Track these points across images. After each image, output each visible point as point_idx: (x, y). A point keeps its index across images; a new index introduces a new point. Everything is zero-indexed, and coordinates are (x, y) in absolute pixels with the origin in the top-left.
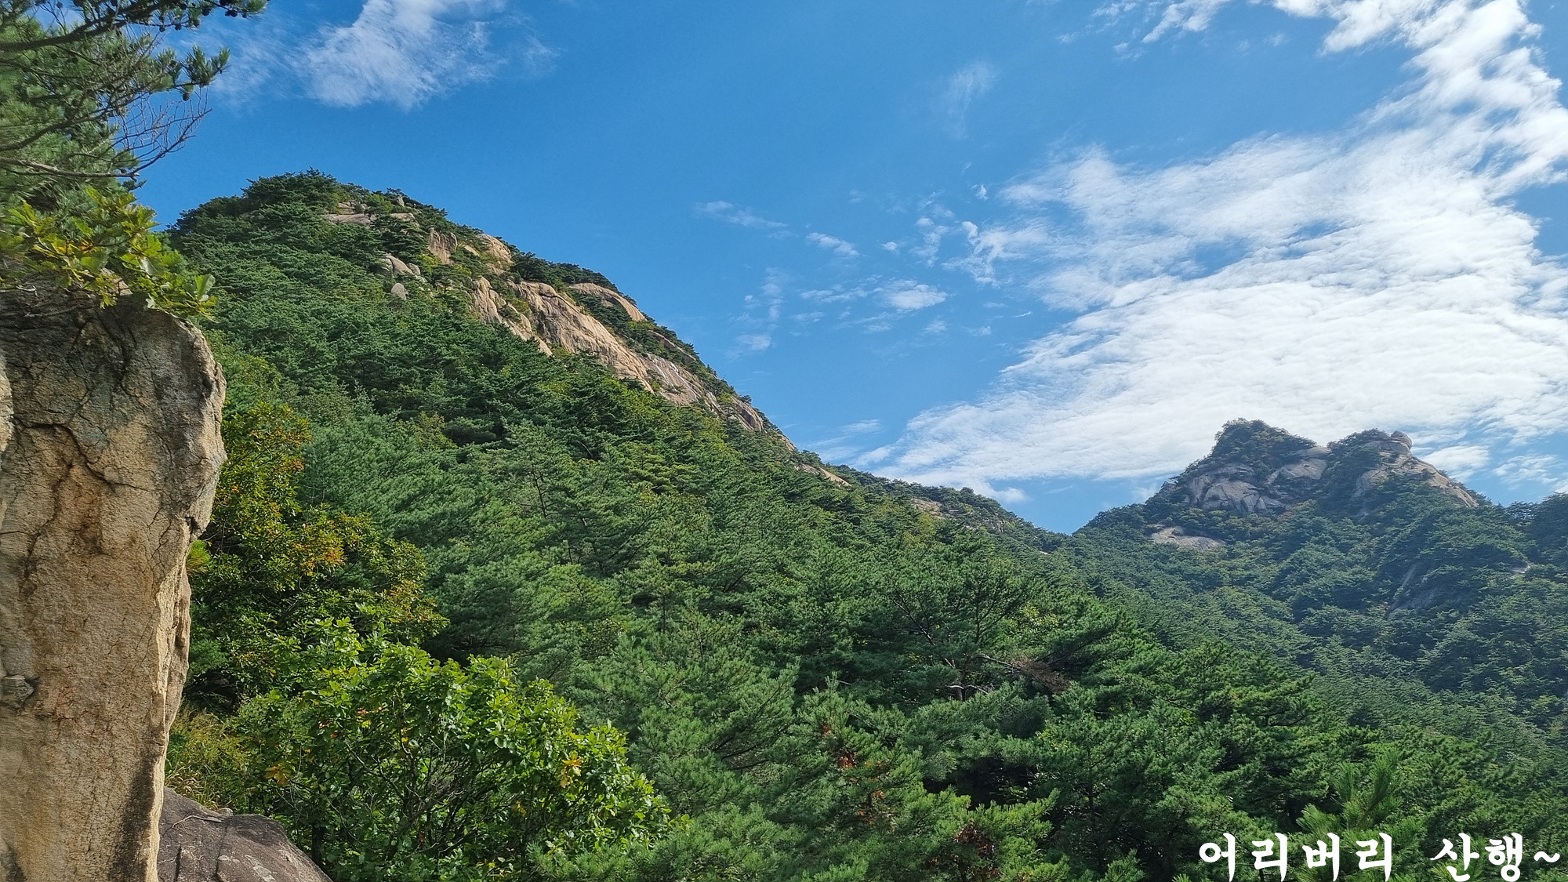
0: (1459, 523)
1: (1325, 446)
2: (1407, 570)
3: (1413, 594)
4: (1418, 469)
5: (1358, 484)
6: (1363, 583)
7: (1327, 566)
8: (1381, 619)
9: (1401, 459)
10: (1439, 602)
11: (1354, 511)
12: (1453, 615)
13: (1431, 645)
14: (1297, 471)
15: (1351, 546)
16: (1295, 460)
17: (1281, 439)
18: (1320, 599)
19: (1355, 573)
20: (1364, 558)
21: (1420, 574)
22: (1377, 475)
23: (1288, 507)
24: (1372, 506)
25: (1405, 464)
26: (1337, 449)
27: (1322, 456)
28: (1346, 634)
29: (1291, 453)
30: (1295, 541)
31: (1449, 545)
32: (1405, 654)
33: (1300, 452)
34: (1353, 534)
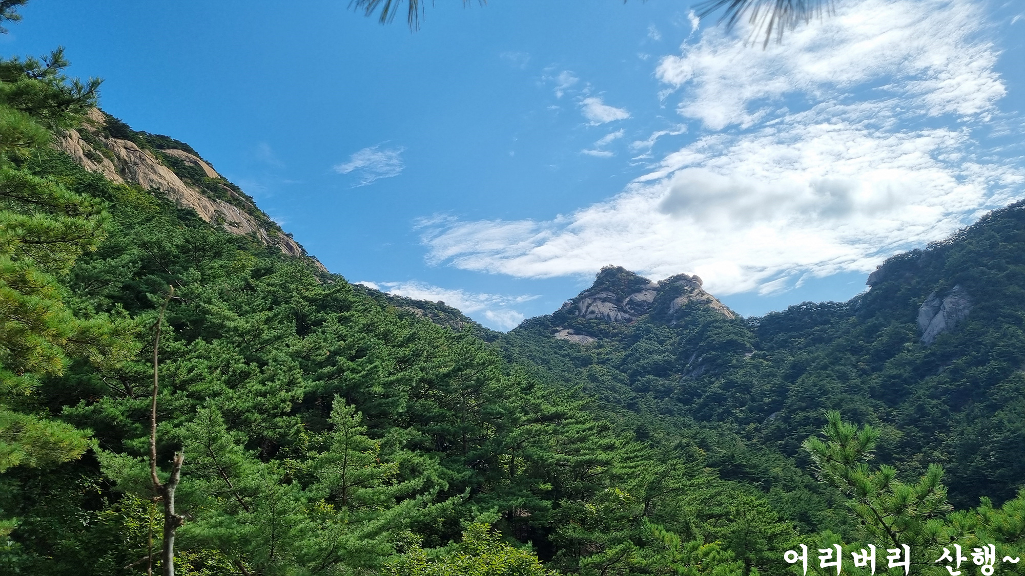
0: (721, 328)
1: (656, 283)
2: (692, 354)
3: (694, 369)
4: (704, 298)
5: (672, 305)
6: (669, 362)
7: (650, 353)
8: (676, 382)
9: (696, 291)
10: (707, 372)
11: (669, 321)
12: (713, 380)
13: (700, 396)
14: (639, 297)
15: (665, 341)
16: (639, 291)
17: (632, 278)
18: (645, 371)
19: (664, 357)
20: (671, 348)
21: (697, 357)
22: (682, 301)
23: (634, 318)
24: (678, 319)
25: (698, 294)
26: (662, 285)
27: (655, 289)
28: (657, 391)
29: (637, 287)
30: (636, 338)
31: (714, 340)
32: (686, 402)
33: (642, 286)
34: (667, 334)
